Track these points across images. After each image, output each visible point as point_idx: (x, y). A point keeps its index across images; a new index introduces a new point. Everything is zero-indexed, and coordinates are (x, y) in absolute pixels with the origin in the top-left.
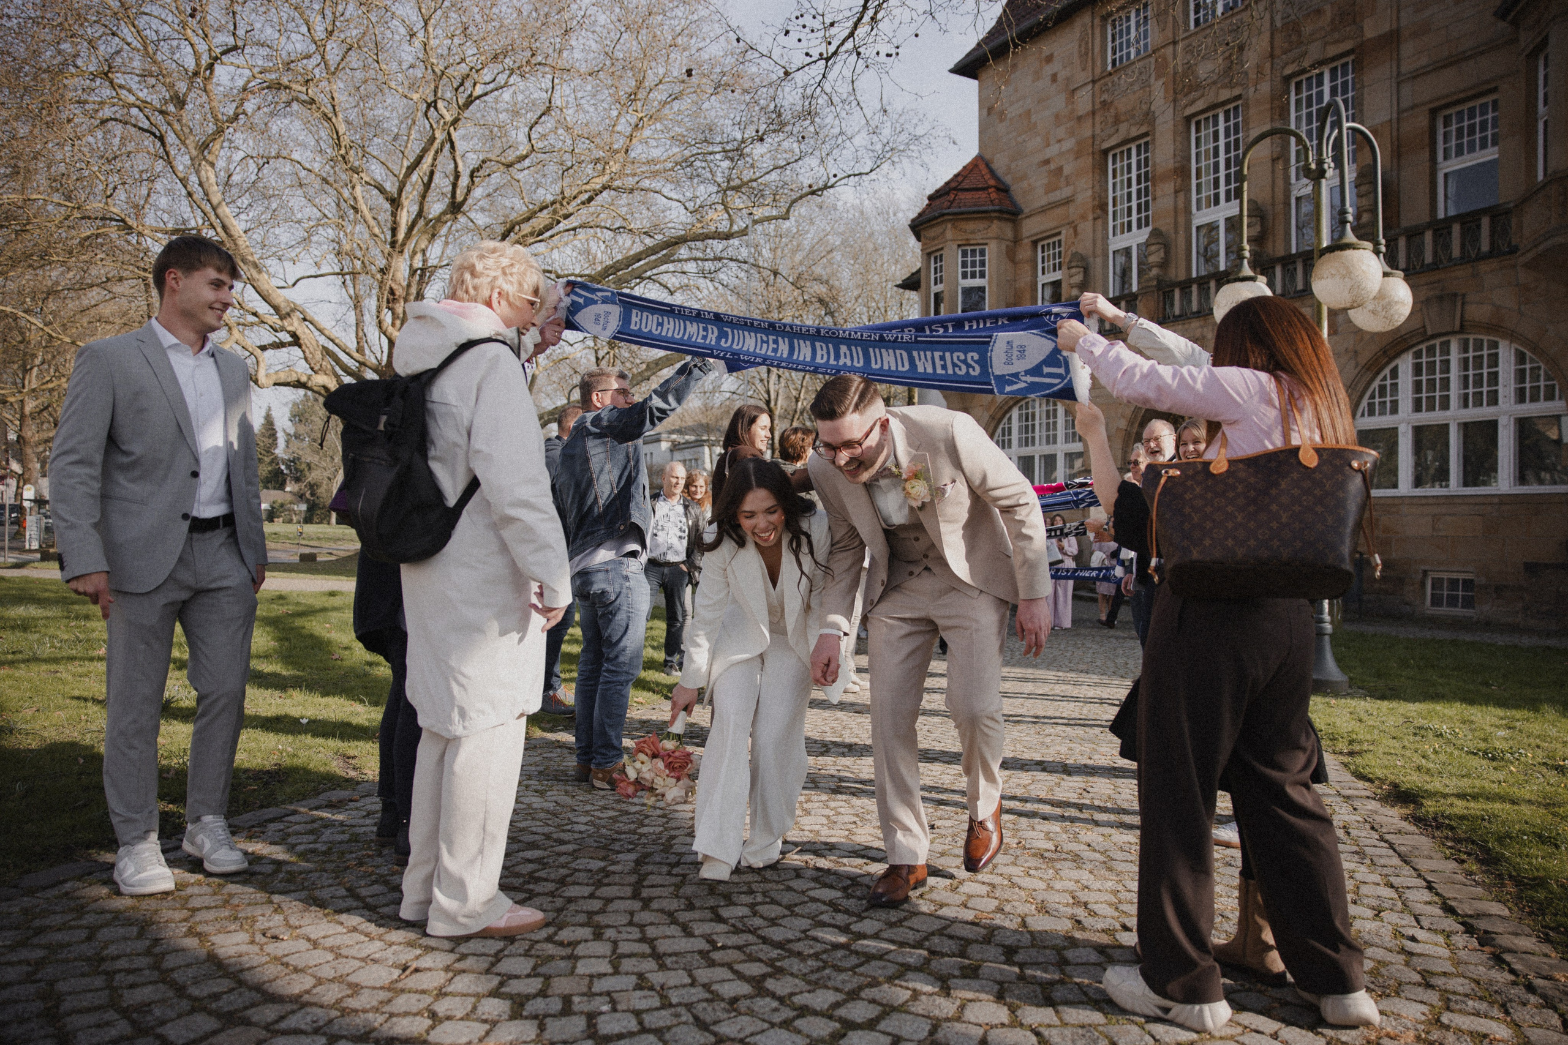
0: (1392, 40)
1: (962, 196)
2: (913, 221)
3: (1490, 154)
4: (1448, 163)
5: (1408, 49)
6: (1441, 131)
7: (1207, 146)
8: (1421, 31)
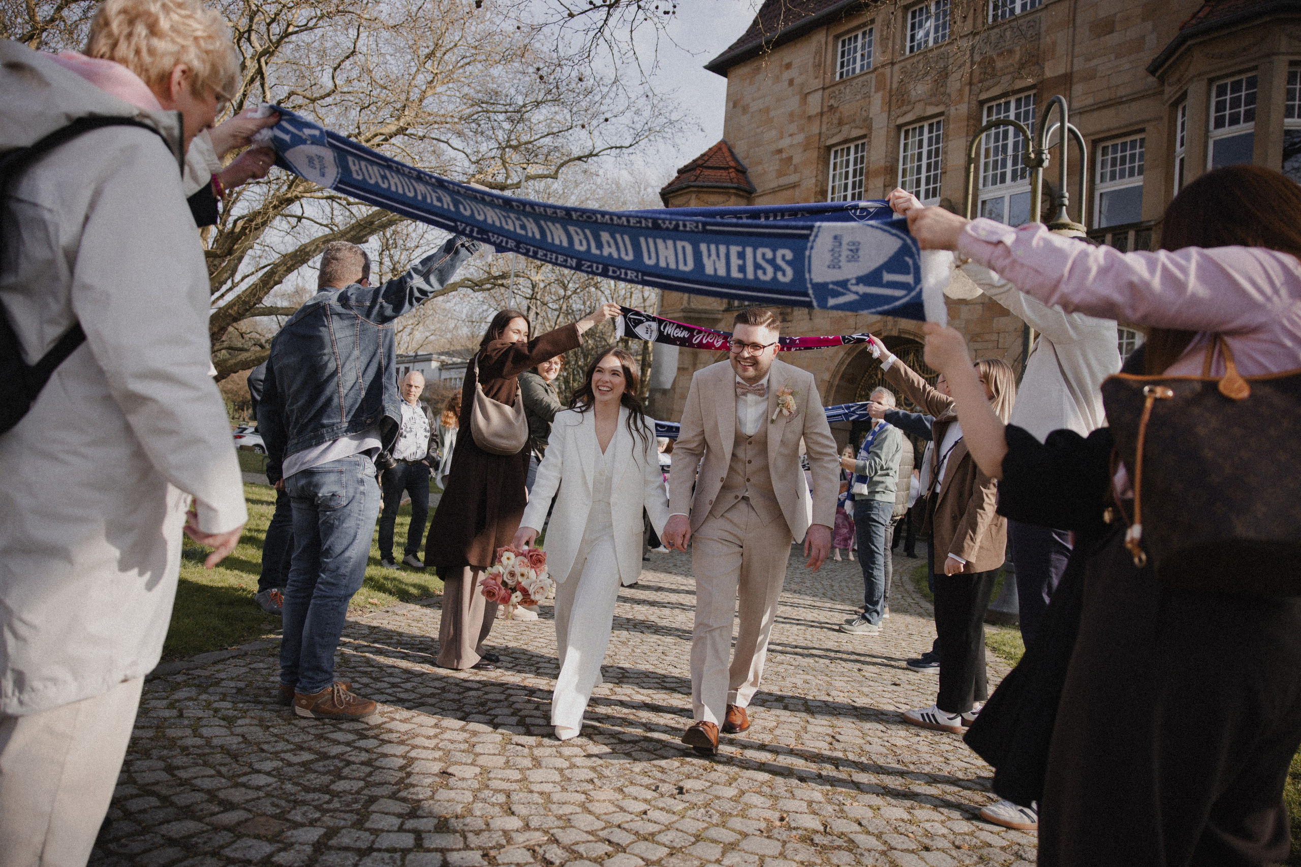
0: (1066, 81)
1: (707, 172)
2: (663, 189)
3: (1136, 181)
4: (1104, 185)
5: (1078, 89)
6: (1099, 159)
7: (913, 151)
8: (1090, 76)
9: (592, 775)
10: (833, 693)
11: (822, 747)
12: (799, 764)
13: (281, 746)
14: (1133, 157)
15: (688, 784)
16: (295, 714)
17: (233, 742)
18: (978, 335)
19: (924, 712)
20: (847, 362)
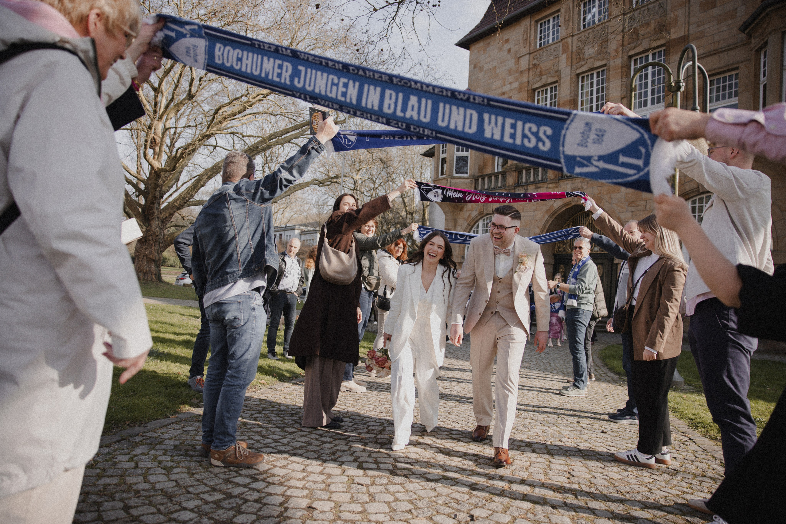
0: (685, 40)
3: (734, 101)
4: (712, 104)
7: (587, 89)
8: (700, 36)
9: (410, 507)
10: (563, 440)
11: (561, 480)
12: (550, 494)
13: (202, 488)
14: (730, 86)
15: (476, 513)
16: (211, 464)
17: (169, 486)
18: (633, 202)
19: (629, 454)
20: (550, 222)
